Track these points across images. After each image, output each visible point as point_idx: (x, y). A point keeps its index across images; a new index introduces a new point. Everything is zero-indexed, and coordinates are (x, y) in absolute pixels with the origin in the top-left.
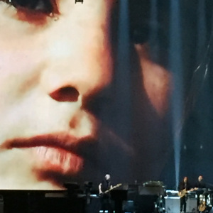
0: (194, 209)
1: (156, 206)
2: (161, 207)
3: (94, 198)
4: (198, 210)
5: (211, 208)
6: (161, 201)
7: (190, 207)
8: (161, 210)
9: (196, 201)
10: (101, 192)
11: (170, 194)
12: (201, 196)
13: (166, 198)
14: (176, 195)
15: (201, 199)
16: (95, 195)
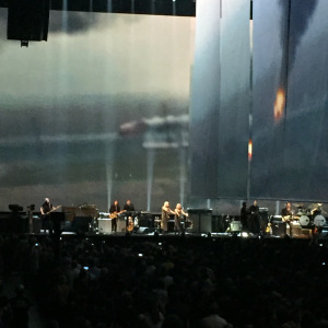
0: (123, 229)
1: (90, 226)
2: (95, 227)
5: (138, 228)
6: (95, 222)
7: (120, 227)
11: (103, 216)
12: (130, 218)
13: (99, 219)
14: (108, 217)
15: (130, 221)
16: (37, 217)
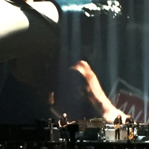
0: (125, 138)
1: (99, 135)
2: (103, 136)
3: (56, 130)
4: (128, 139)
5: (137, 137)
6: (102, 132)
7: (123, 136)
8: (102, 138)
9: (127, 132)
10: (60, 126)
11: (109, 127)
12: (130, 129)
13: (106, 130)
14: (113, 128)
15: (130, 131)
16: (56, 128)
